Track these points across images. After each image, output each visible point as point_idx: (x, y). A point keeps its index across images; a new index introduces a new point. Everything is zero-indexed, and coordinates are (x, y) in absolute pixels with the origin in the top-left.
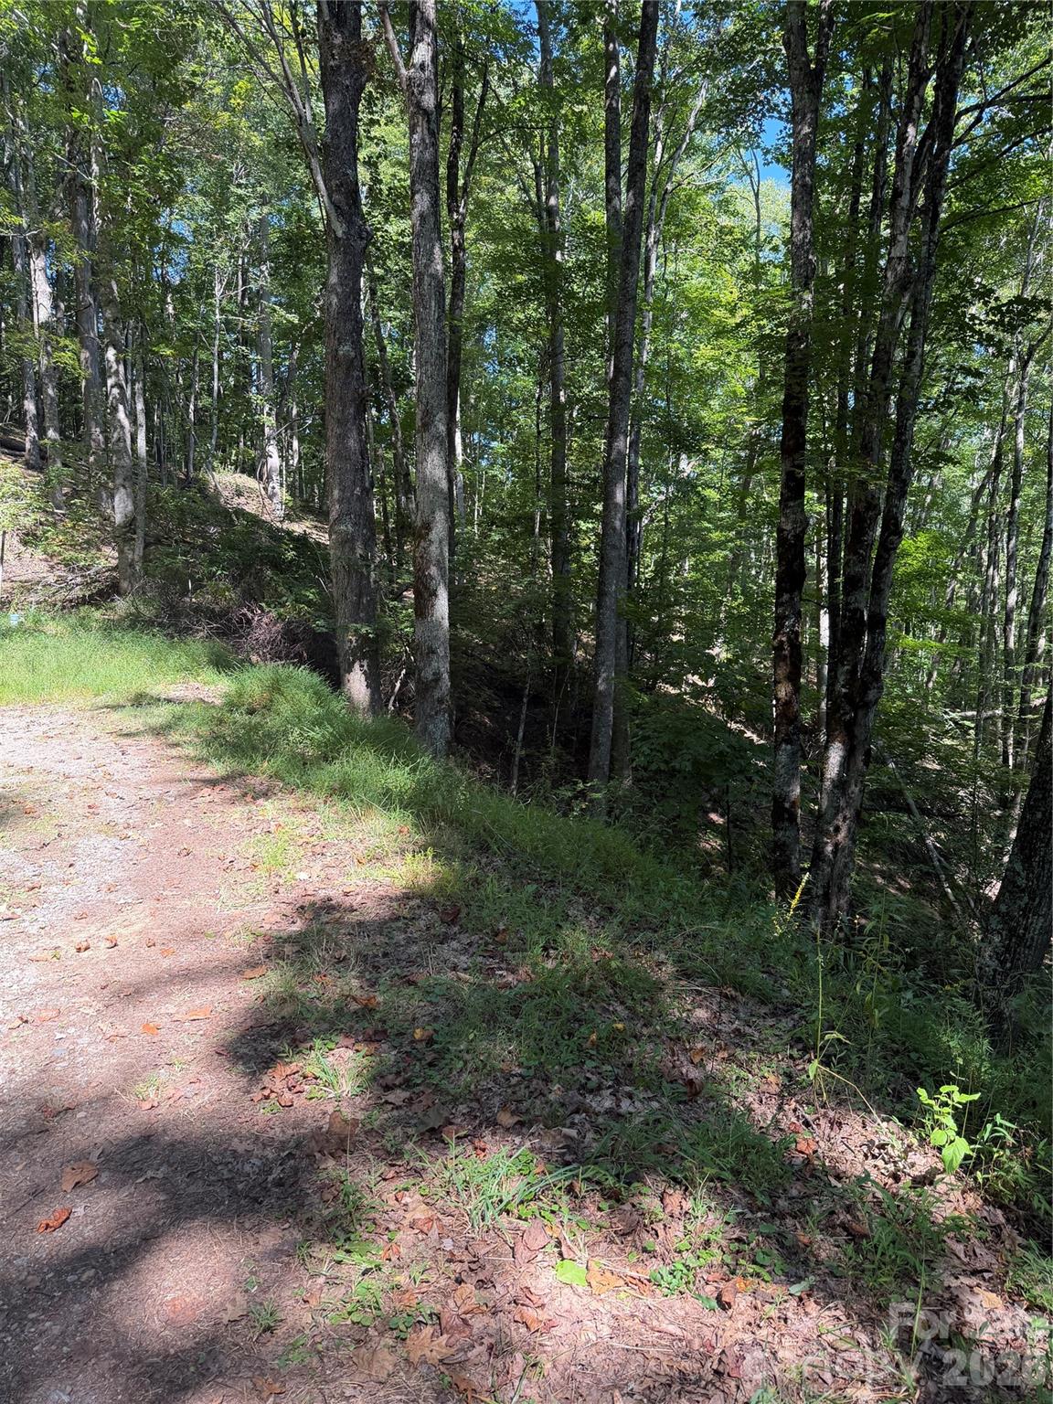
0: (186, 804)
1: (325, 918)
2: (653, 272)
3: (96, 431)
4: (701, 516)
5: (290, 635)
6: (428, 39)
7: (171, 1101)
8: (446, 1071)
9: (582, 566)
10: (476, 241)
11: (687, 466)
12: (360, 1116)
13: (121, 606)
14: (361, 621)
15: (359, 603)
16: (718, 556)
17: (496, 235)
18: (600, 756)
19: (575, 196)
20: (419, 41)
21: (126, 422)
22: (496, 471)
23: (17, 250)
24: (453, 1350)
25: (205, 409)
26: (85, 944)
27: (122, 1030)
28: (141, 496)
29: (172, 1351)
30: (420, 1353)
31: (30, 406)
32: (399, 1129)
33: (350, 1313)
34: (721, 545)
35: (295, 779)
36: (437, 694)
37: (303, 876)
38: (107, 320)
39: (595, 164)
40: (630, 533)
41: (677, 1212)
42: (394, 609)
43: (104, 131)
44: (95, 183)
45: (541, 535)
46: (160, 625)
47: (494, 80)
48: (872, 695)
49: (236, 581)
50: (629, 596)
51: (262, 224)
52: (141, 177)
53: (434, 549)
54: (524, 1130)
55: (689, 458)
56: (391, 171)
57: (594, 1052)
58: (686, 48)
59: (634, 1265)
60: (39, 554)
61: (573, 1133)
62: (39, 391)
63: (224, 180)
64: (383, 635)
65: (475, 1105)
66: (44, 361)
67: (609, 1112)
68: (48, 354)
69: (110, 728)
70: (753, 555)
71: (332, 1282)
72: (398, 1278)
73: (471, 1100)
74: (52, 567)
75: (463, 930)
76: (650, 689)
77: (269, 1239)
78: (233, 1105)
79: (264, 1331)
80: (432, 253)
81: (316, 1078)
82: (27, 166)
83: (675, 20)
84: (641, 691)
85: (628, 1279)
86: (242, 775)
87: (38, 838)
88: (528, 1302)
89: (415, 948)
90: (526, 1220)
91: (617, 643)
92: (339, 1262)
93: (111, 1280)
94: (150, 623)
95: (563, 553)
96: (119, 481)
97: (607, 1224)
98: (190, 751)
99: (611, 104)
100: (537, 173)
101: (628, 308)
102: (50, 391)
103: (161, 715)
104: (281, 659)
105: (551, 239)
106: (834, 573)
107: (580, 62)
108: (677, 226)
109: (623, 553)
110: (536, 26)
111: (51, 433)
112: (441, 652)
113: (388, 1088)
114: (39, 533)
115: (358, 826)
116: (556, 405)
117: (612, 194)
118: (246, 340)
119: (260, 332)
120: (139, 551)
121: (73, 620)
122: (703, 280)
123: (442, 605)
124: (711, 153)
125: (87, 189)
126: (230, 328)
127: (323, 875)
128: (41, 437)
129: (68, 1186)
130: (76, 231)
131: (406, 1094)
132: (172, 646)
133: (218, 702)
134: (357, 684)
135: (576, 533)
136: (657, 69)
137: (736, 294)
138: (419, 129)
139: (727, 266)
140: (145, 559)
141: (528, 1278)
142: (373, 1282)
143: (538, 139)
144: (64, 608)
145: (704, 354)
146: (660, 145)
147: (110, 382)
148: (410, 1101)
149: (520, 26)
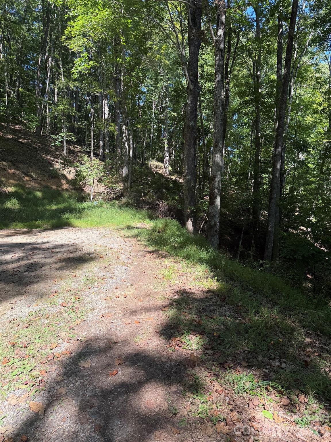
0: (143, 258)
1: (184, 295)
2: (292, 93)
3: (119, 149)
4: (307, 173)
5: (170, 210)
6: (222, 28)
7: (144, 344)
8: (225, 346)
9: (263, 189)
10: (233, 87)
11: (302, 156)
12: (199, 356)
13: (124, 200)
14: (192, 206)
15: (191, 200)
16: (312, 186)
17: (240, 85)
18: (268, 252)
19: (266, 71)
20: (220, 29)
21: (127, 147)
22: (235, 159)
23: (100, 98)
24: (230, 431)
25: (149, 143)
26: (118, 296)
27: (129, 322)
28: (130, 169)
29: (148, 415)
30: (220, 430)
31: (101, 143)
32: (211, 362)
33: (199, 414)
34: (314, 183)
35: (173, 252)
36: (215, 229)
37: (177, 282)
38: (123, 118)
39: (273, 60)
40: (281, 178)
41: (303, 401)
42: (202, 202)
43: (126, 64)
44: (122, 78)
45: (250, 179)
46: (134, 206)
47: (241, 38)
49: (155, 193)
50: (280, 199)
51: (167, 87)
52: (135, 76)
53: (216, 184)
54: (250, 368)
55: (302, 153)
56: (207, 68)
57: (272, 347)
58: (306, 20)
59: (288, 416)
60: (102, 185)
61: (267, 371)
62: (104, 138)
63: (157, 74)
64: (198, 210)
65: (234, 358)
66: (106, 130)
67: (278, 366)
68: (107, 128)
69: (121, 235)
70: (325, 186)
71: (193, 404)
72: (213, 406)
73: (233, 356)
74: (106, 189)
75: (227, 304)
76: (287, 231)
77: (173, 388)
78: (161, 348)
79: (174, 414)
80: (221, 93)
81: (185, 343)
82: (104, 75)
83: (302, 12)
84: (284, 231)
85: (287, 420)
86: (158, 250)
87: (104, 265)
88: (254, 421)
89: (212, 308)
90: (252, 395)
91: (275, 215)
92: (194, 398)
93: (130, 392)
94: (131, 205)
95: (258, 185)
96: (125, 164)
97: (279, 401)
98: (143, 243)
99: (280, 41)
100: (254, 65)
101: (284, 106)
102: (107, 139)
103: (135, 232)
104: (167, 216)
105: (258, 85)
107: (269, 28)
108: (301, 78)
109: (279, 185)
110: (255, 19)
111: (107, 151)
112: (217, 216)
113: (206, 349)
114: (102, 179)
115: (192, 268)
116: (257, 138)
117: (279, 69)
118: (161, 121)
119: (165, 119)
120: (129, 184)
121: (111, 204)
122: (309, 95)
123: (218, 201)
124: (314, 53)
125: (120, 80)
126: (157, 118)
127: (183, 282)
128: (104, 152)
129: (117, 364)
130: (116, 92)
131: (213, 352)
132: (137, 212)
133: (150, 229)
134: (190, 225)
135: (262, 178)
136: (296, 28)
137: (322, 99)
138: (218, 55)
139: (318, 90)
140: (131, 187)
141: (254, 414)
142: (205, 406)
143: (254, 54)
144: (108, 200)
145: (309, 119)
146: (296, 52)
147: (123, 135)
148: (213, 354)
149: (250, 19)
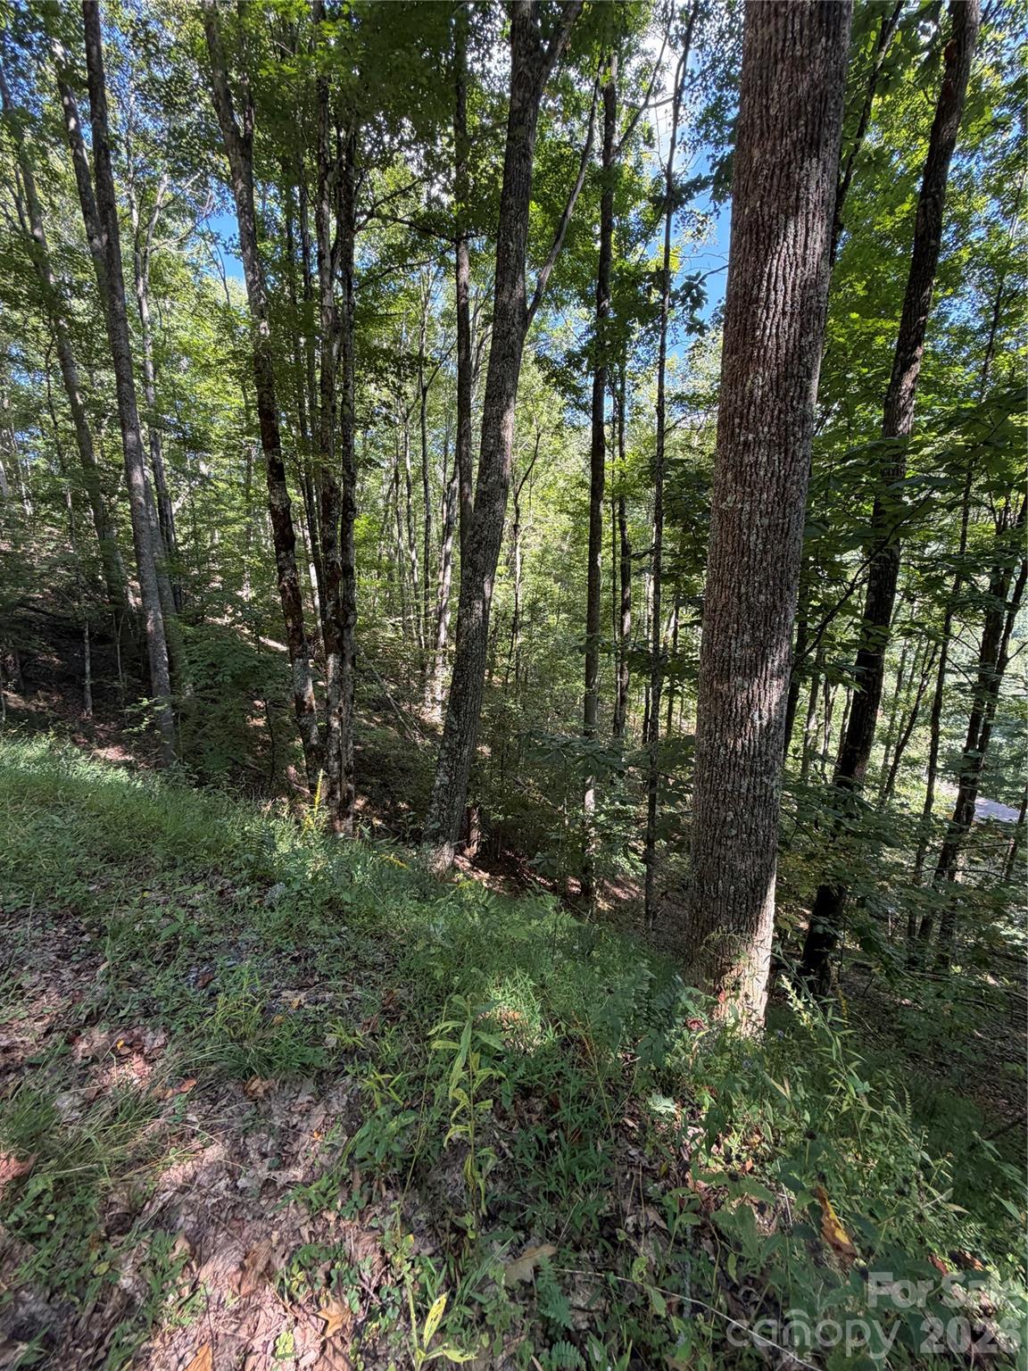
18: (161, 677)
48: (351, 619)
101: (121, 327)
106: (314, 539)
117: (92, 233)
146: (135, 213)
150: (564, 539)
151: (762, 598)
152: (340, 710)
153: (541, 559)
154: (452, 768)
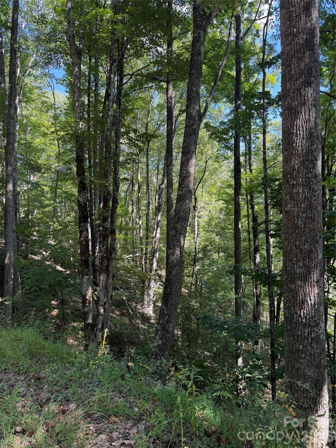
2: (18, 112)
18: (9, 286)
34: (49, 205)
40: (15, 200)
48: (113, 256)
55: (34, 176)
76: (26, 257)
108: (26, 98)
109: (13, 209)
146: (19, 69)
150: (221, 213)
151: (306, 247)
152: (105, 303)
153: (209, 224)
154: (163, 335)
